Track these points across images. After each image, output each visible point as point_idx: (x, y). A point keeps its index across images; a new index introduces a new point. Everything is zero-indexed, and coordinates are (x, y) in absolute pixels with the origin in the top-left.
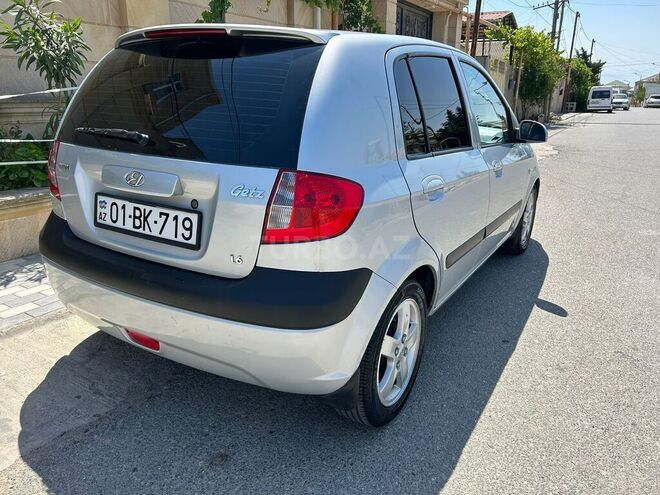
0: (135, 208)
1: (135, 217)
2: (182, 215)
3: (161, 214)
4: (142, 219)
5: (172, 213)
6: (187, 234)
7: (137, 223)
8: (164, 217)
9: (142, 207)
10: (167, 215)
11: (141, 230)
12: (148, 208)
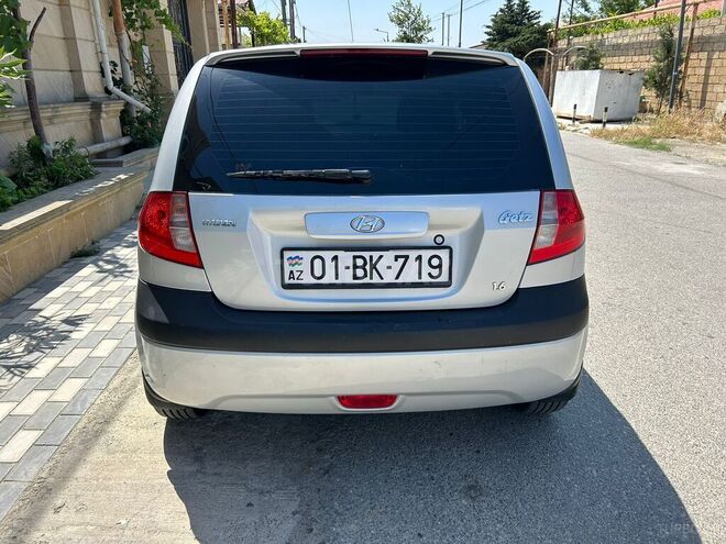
0: (355, 257)
1: (355, 267)
2: (426, 254)
3: (397, 258)
4: (368, 267)
5: (413, 254)
6: (435, 272)
7: (360, 273)
8: (401, 261)
9: (366, 255)
10: (407, 257)
11: (367, 280)
12: (376, 255)
